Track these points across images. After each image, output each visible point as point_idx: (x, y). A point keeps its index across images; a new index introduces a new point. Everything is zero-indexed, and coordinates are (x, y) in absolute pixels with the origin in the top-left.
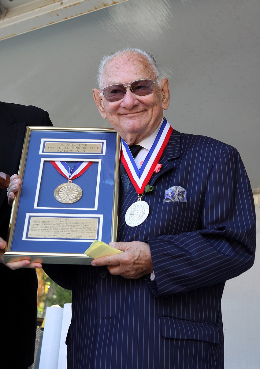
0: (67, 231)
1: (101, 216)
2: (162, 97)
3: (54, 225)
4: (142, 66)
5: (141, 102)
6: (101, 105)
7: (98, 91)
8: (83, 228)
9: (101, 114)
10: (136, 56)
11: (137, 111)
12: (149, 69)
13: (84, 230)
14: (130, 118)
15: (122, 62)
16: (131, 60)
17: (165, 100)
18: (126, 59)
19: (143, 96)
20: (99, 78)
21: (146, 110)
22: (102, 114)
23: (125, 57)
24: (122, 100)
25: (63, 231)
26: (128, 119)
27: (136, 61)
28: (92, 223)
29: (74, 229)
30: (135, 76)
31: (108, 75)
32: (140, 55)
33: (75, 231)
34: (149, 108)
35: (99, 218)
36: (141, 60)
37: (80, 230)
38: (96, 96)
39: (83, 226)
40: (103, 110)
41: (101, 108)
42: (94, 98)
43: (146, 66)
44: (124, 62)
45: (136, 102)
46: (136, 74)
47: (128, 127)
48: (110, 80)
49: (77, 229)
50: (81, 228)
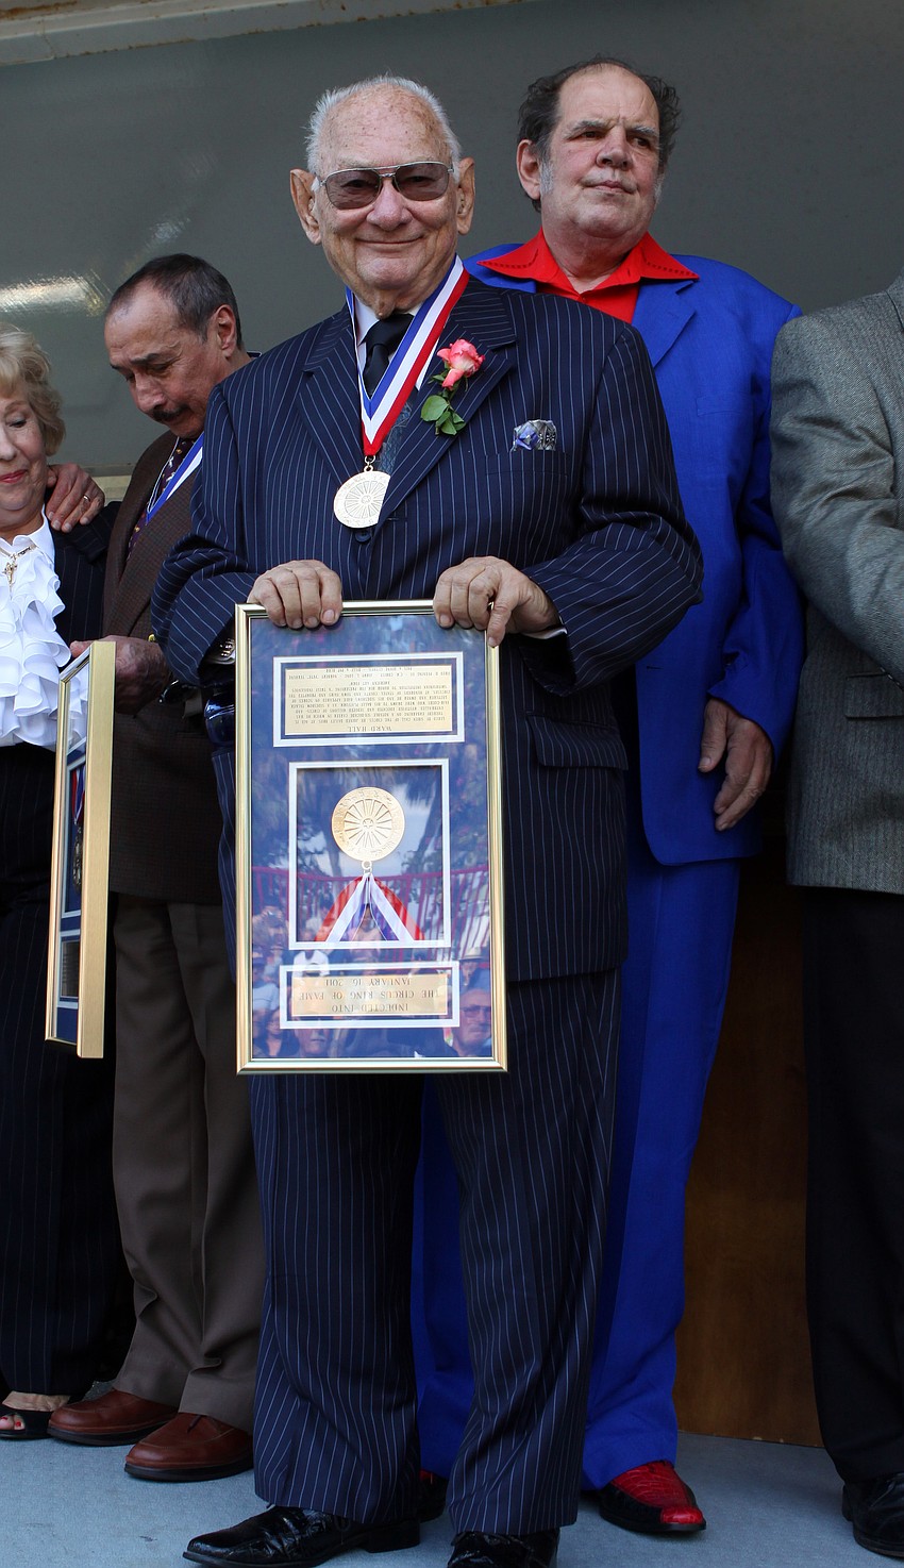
0: (358, 691)
1: (278, 742)
2: (459, 203)
3: (391, 709)
4: (422, 128)
5: (415, 215)
6: (309, 211)
7: (306, 176)
8: (321, 702)
9: (307, 233)
10: (407, 100)
11: (401, 239)
12: (438, 134)
13: (318, 697)
14: (383, 252)
15: (375, 114)
16: (396, 111)
17: (465, 210)
18: (385, 106)
19: (420, 203)
20: (310, 147)
21: (421, 237)
22: (310, 234)
23: (381, 100)
24: (370, 206)
25: (367, 691)
26: (376, 254)
27: (409, 113)
28: (300, 720)
29: (342, 698)
30: (408, 151)
31: (339, 143)
32: (416, 98)
33: (340, 693)
34: (430, 231)
35: (284, 736)
36: (421, 112)
37: (327, 697)
38: (298, 187)
39: (321, 709)
40: (315, 224)
41: (309, 219)
42: (292, 192)
43: (431, 129)
44: (380, 114)
45: (406, 215)
46: (409, 146)
47: (375, 275)
48: (344, 155)
49: (335, 697)
50: (326, 704)
